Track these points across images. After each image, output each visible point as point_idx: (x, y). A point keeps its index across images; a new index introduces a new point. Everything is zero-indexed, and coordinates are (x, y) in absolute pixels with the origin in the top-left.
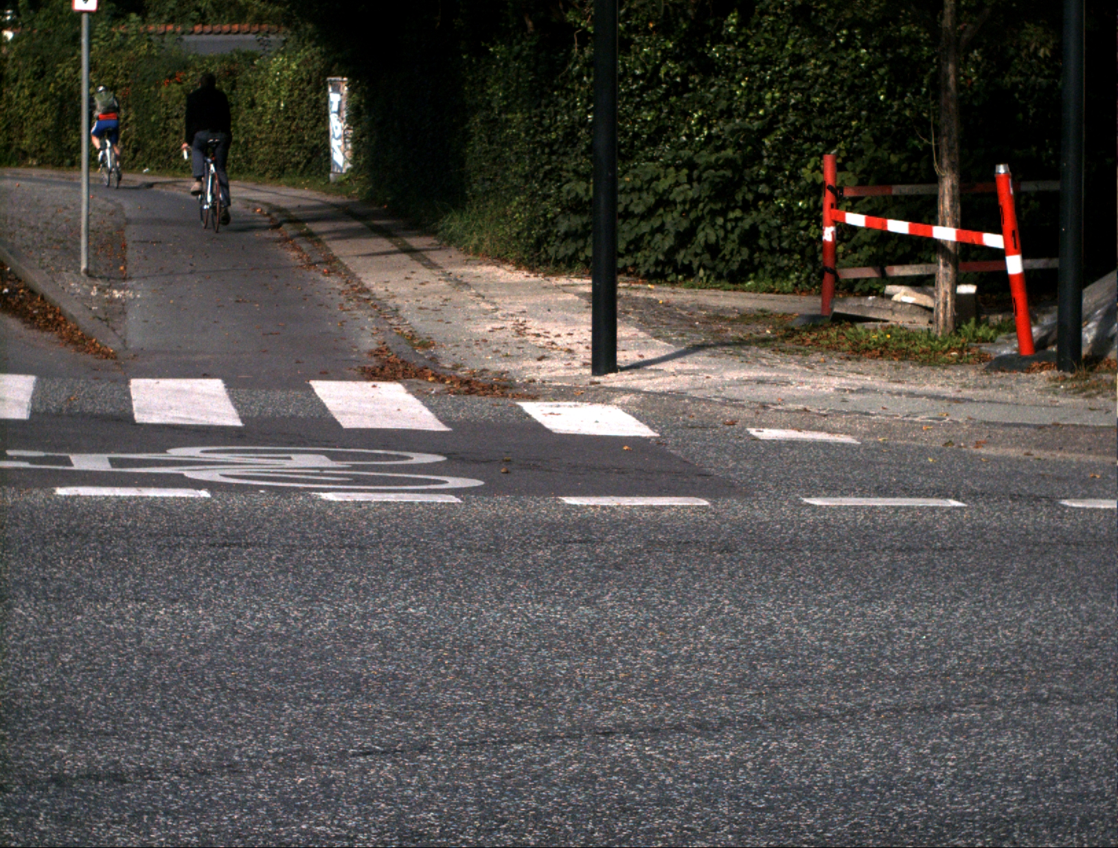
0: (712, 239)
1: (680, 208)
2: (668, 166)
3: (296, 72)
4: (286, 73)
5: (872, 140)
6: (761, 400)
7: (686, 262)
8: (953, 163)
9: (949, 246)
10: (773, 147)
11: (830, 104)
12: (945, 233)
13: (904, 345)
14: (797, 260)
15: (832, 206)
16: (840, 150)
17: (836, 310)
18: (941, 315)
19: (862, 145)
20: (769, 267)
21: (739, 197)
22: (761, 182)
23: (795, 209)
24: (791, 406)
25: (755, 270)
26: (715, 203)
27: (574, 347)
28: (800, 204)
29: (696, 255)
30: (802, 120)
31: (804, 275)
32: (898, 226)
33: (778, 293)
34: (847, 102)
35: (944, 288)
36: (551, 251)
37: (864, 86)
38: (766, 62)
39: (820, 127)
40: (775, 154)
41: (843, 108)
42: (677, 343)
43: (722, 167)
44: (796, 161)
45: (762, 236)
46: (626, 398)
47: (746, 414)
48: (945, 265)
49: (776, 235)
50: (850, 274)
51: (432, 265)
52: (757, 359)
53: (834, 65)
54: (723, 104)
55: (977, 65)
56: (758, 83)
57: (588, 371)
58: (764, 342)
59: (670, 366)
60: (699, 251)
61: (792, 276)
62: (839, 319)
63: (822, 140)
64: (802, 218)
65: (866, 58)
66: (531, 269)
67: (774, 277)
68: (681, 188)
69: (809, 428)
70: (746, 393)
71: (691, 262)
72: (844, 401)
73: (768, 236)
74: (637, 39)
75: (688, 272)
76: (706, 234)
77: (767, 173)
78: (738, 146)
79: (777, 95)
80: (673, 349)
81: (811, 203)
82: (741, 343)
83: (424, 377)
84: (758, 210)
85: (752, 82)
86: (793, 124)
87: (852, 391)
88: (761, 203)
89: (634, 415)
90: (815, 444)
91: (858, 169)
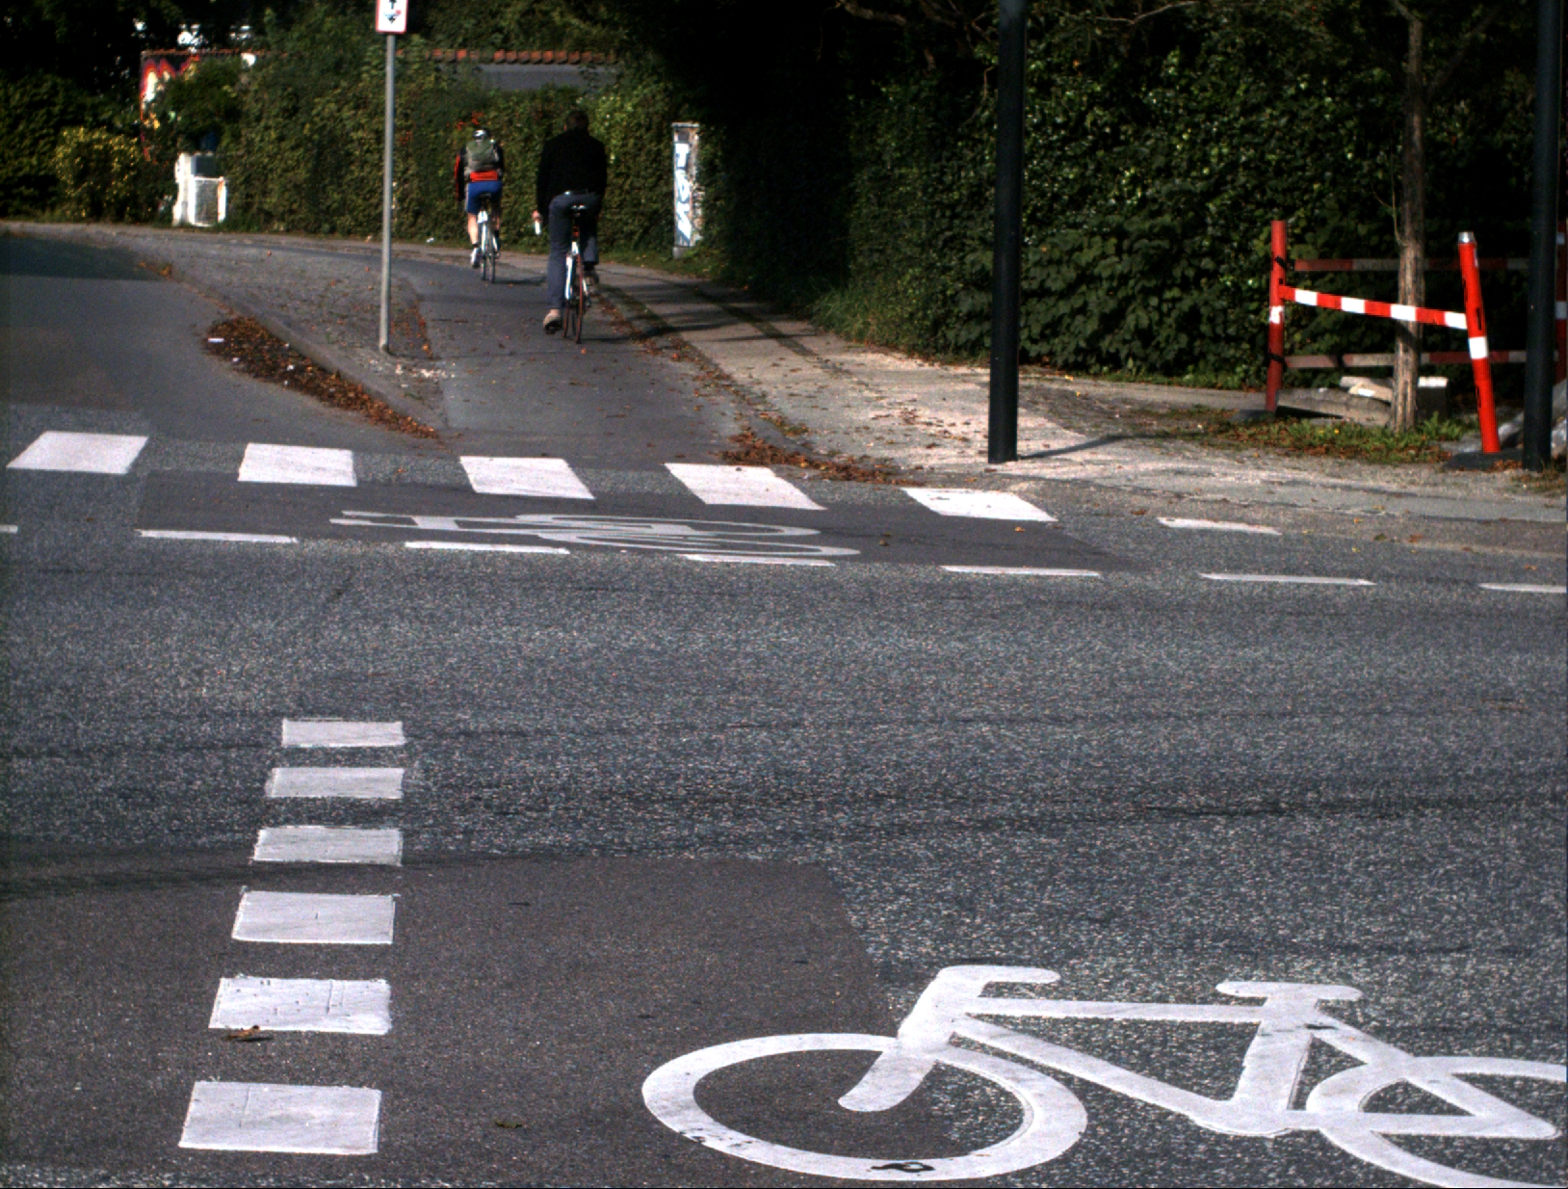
0: (1144, 322)
1: (1106, 285)
2: (1093, 234)
3: (632, 115)
4: (618, 116)
5: (1336, 206)
6: (1177, 489)
7: (1112, 350)
8: (1416, 232)
9: (1411, 329)
10: (1220, 213)
11: (1288, 162)
12: (1404, 313)
13: (1354, 442)
14: (1245, 351)
15: (1281, 282)
16: (1299, 218)
17: (1281, 403)
18: (1400, 409)
19: (1326, 213)
20: (1211, 358)
21: (1177, 273)
22: (1205, 255)
23: (1244, 288)
24: (1209, 496)
25: (1195, 361)
26: (1149, 280)
27: (970, 436)
28: (1250, 282)
29: (1125, 342)
30: (1254, 182)
31: (1253, 369)
32: (1354, 305)
33: (1221, 388)
34: (1308, 160)
35: (1403, 377)
36: (951, 335)
37: (1329, 142)
38: (1212, 111)
39: (1276, 191)
40: (1222, 222)
41: (1303, 168)
42: (1091, 434)
43: (1158, 236)
44: (1247, 230)
45: (1204, 320)
46: (1024, 486)
47: (1156, 503)
48: (1406, 351)
49: (1220, 320)
50: (1301, 362)
51: (804, 352)
52: (1179, 451)
53: (1293, 116)
54: (1160, 161)
55: (1463, 119)
56: (1202, 136)
57: (984, 459)
58: (1193, 436)
59: (1077, 457)
60: (1128, 337)
61: (1238, 369)
62: (1284, 414)
63: (1278, 206)
64: (1252, 300)
65: (1331, 108)
66: (926, 358)
67: (1217, 370)
68: (1108, 261)
69: (1227, 519)
70: (1162, 482)
71: (1118, 351)
72: (1271, 493)
73: (1211, 320)
74: (1059, 81)
75: (1113, 363)
76: (1137, 317)
77: (1212, 246)
78: (1178, 212)
79: (1225, 151)
80: (1083, 439)
81: (1263, 282)
82: (1165, 436)
83: (796, 463)
84: (1200, 290)
85: (1196, 135)
86: (1243, 186)
87: (1281, 484)
88: (1204, 280)
89: (1032, 502)
90: (1229, 534)
91: (1320, 241)
